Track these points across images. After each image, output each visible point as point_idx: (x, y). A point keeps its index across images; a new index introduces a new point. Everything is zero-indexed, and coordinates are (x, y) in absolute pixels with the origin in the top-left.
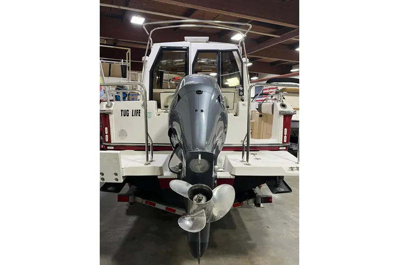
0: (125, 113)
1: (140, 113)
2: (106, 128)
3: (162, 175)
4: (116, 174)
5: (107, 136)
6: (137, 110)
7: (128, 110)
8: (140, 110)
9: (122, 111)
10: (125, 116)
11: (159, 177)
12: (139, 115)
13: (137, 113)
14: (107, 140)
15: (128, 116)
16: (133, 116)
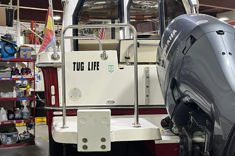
0: (79, 66)
1: (98, 66)
2: (53, 87)
3: (161, 139)
4: (103, 140)
5: (53, 98)
6: (95, 63)
7: (83, 63)
8: (98, 63)
9: (74, 63)
10: (78, 70)
11: (156, 142)
12: (98, 69)
13: (95, 66)
14: (53, 103)
15: (82, 70)
16: (89, 69)
